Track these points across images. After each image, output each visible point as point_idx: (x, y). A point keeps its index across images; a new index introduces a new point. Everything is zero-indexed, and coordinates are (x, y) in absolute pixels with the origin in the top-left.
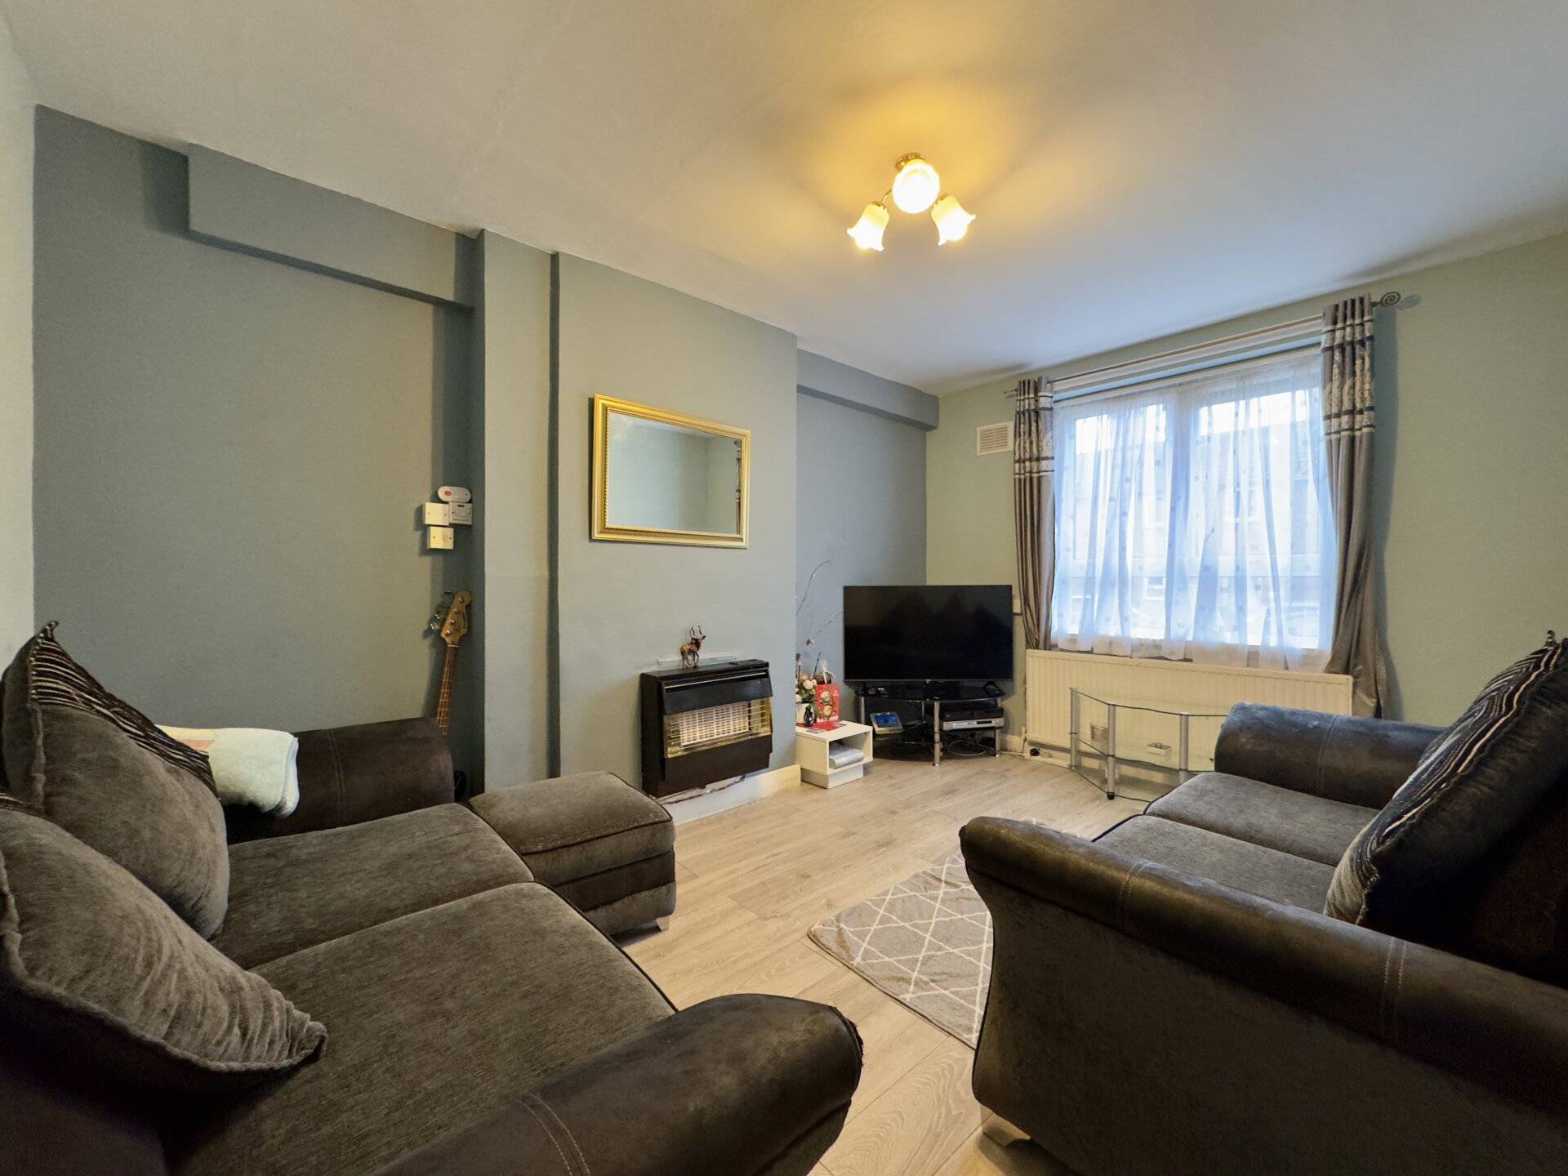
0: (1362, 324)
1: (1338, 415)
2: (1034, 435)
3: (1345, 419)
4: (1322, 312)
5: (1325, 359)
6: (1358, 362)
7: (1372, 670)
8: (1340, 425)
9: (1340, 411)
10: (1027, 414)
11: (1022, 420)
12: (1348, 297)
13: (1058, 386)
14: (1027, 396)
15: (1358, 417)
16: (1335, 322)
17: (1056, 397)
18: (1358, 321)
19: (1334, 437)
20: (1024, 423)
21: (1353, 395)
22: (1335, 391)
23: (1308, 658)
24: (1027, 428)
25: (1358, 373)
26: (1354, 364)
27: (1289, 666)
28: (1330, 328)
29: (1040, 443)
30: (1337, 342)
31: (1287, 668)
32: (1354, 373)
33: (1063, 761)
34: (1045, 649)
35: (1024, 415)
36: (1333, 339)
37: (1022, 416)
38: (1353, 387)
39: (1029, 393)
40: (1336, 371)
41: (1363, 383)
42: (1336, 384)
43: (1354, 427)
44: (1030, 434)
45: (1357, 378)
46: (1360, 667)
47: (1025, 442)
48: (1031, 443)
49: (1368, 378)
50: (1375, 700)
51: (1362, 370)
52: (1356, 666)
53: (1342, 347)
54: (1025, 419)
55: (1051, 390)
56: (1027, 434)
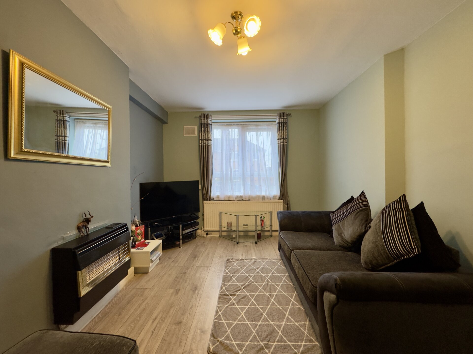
0: (285, 119)
1: (281, 139)
2: (206, 132)
3: (282, 140)
4: (277, 113)
5: (278, 125)
6: (284, 127)
7: (286, 198)
8: (281, 141)
9: (281, 138)
10: (204, 125)
11: (202, 126)
12: (283, 112)
13: (213, 118)
14: (204, 119)
15: (284, 140)
16: (280, 117)
17: (213, 121)
18: (284, 118)
19: (280, 144)
20: (203, 128)
21: (283, 135)
22: (280, 133)
23: (274, 197)
24: (204, 129)
25: (284, 130)
26: (284, 128)
27: (271, 199)
28: (279, 118)
29: (208, 135)
30: (280, 122)
31: (271, 200)
32: (283, 130)
33: (217, 235)
34: (210, 201)
35: (203, 125)
36: (280, 121)
37: (202, 125)
38: (283, 133)
39: (205, 118)
40: (280, 129)
41: (285, 132)
42: (280, 132)
43: (283, 142)
44: (205, 132)
45: (284, 131)
46: (284, 198)
47: (203, 134)
48: (205, 134)
49: (286, 132)
50: (287, 205)
51: (285, 129)
52: (283, 198)
53: (281, 123)
54: (203, 126)
55: (211, 119)
56: (204, 132)
